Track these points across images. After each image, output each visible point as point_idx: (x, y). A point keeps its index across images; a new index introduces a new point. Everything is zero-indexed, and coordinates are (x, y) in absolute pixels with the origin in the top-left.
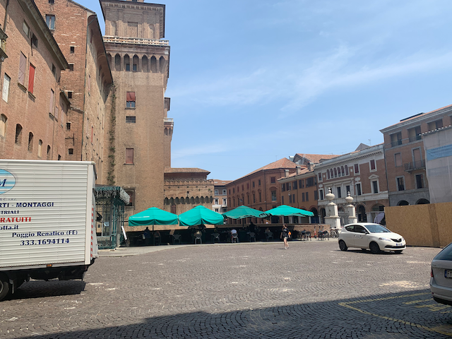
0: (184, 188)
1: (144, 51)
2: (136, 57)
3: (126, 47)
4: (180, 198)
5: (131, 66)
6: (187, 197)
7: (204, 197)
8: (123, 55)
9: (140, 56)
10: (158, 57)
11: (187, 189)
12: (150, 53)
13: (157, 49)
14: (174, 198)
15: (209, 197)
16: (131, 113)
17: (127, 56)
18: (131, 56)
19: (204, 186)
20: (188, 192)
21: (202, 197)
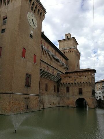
0: (73, 77)
4: (70, 83)
6: (75, 83)
16: (3, 27)
19: (84, 76)
20: (75, 80)
21: (83, 82)
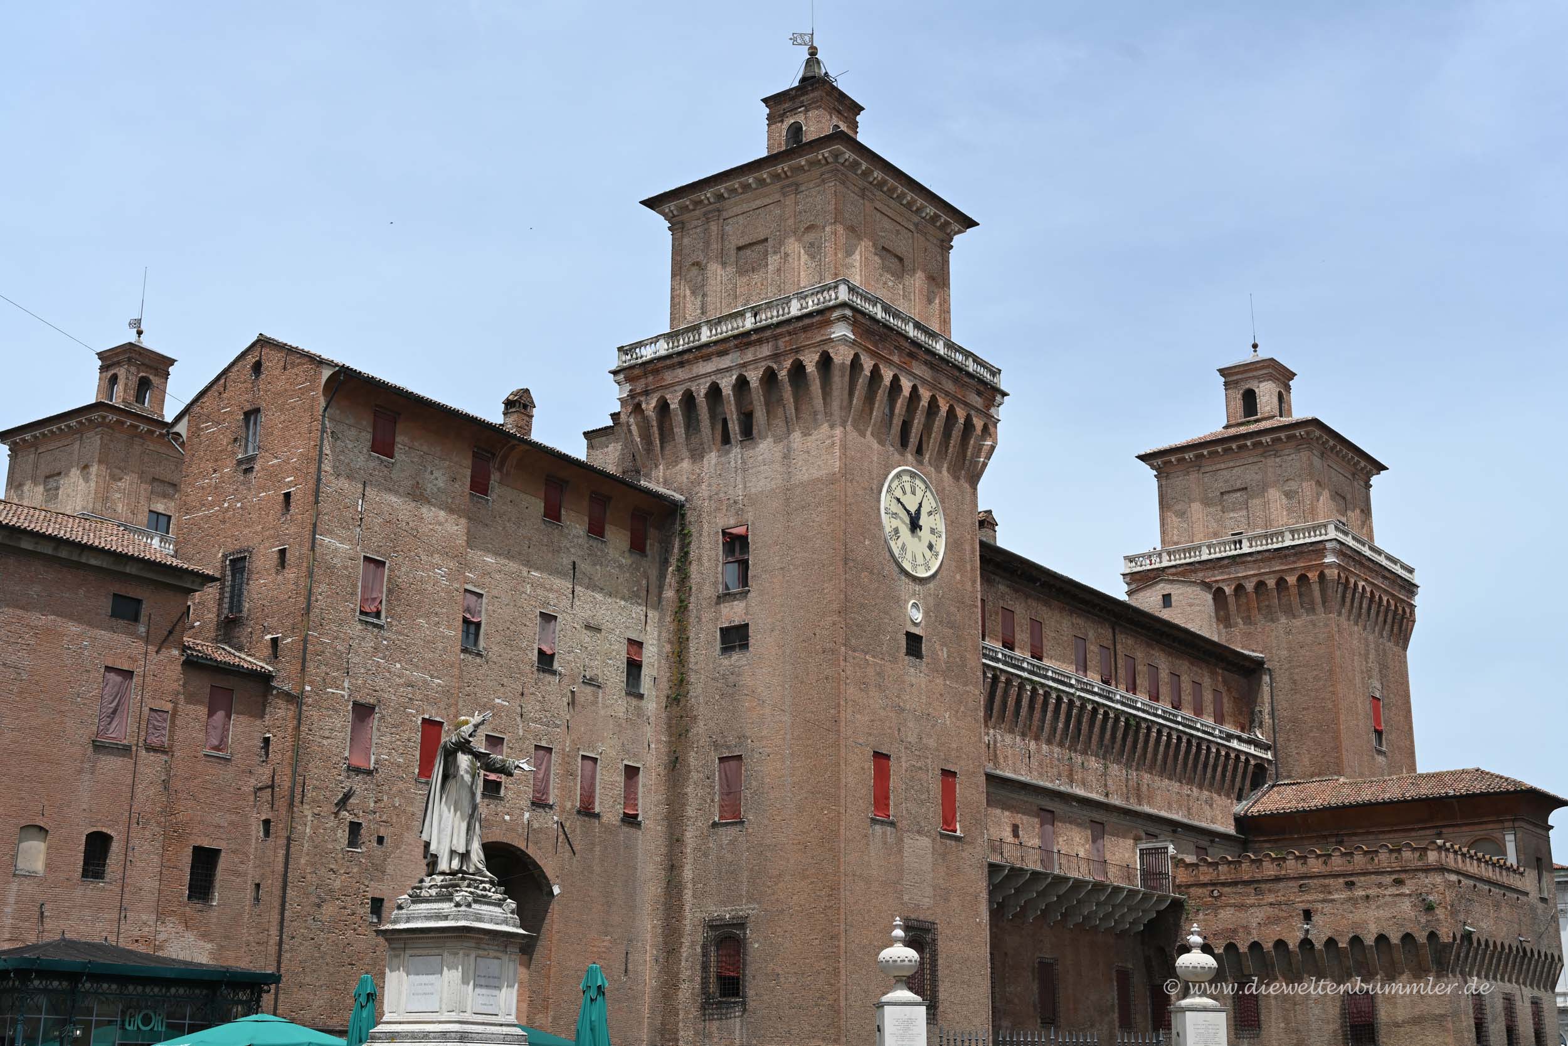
0: (1287, 892)
1: (766, 350)
2: (742, 384)
3: (707, 358)
4: (1268, 946)
5: (734, 427)
6: (1306, 943)
7: (1395, 938)
8: (701, 390)
9: (754, 377)
10: (810, 361)
11: (1302, 901)
12: (785, 354)
13: (805, 329)
14: (1243, 948)
15: (1421, 937)
16: (734, 613)
17: (715, 391)
18: (727, 384)
19: (1388, 879)
20: (1307, 915)
21: (1382, 939)
